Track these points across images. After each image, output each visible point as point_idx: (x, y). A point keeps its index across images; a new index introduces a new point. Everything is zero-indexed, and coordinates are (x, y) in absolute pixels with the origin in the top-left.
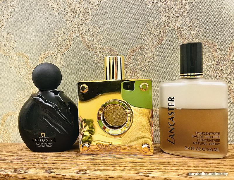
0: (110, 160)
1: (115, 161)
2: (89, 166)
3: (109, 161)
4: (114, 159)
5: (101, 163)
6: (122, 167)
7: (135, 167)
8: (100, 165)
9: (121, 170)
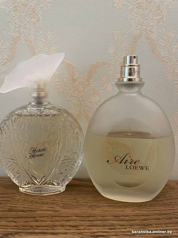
0: (51, 212)
1: (57, 213)
2: (22, 224)
3: (50, 214)
4: (57, 209)
5: (38, 219)
6: (64, 228)
7: (82, 226)
8: (37, 223)
9: (62, 234)
